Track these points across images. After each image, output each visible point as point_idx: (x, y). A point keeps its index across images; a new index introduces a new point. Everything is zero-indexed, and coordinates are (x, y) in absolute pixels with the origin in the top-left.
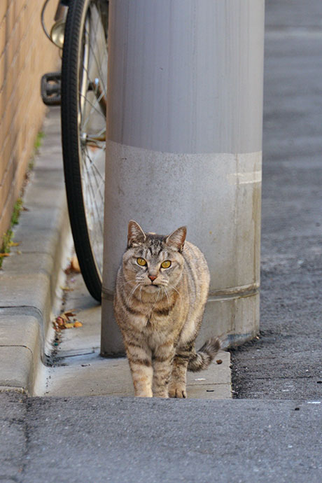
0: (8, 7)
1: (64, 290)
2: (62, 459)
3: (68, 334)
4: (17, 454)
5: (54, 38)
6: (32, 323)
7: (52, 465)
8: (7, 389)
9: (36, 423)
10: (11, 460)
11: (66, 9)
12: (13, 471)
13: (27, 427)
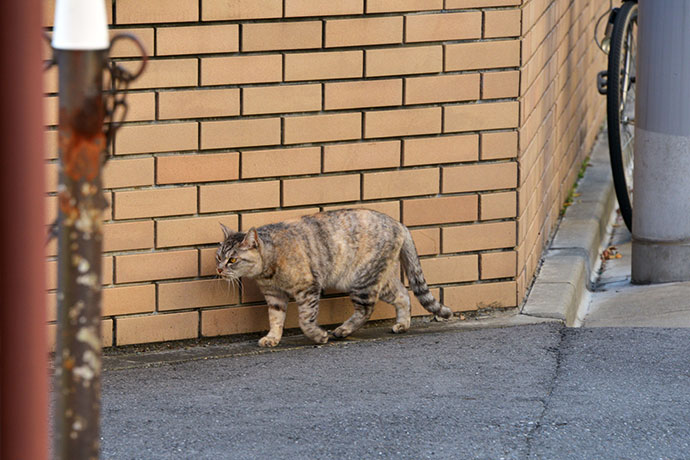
1: (614, 226)
2: (581, 383)
3: (611, 263)
4: (548, 378)
5: (604, 48)
6: (578, 263)
7: (572, 389)
8: (551, 320)
9: (566, 351)
10: (543, 383)
11: (612, 25)
12: (543, 394)
13: (560, 354)
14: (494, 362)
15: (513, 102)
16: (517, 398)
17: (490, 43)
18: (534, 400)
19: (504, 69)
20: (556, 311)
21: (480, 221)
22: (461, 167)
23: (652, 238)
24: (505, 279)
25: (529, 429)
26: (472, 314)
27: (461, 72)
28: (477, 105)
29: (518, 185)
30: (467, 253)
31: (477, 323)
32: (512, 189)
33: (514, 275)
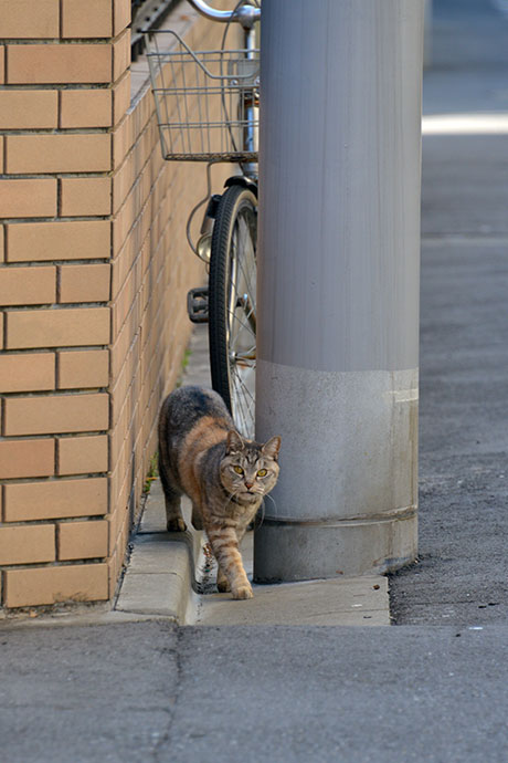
0: (152, 221)
2: (215, 690)
4: (169, 685)
5: (201, 252)
7: (205, 696)
8: (159, 617)
9: (187, 652)
10: (163, 690)
11: (213, 221)
12: (165, 702)
13: (179, 656)
14: (91, 666)
15: (102, 308)
16: (131, 708)
17: (69, 223)
18: (154, 709)
19: (89, 261)
20: (164, 606)
21: (58, 477)
22: (31, 399)
23: (284, 517)
24: (91, 560)
25: (155, 742)
26: (47, 609)
27: (30, 263)
28: (52, 311)
29: (110, 426)
30: (39, 521)
31: (54, 621)
32: (102, 432)
33: (105, 554)
